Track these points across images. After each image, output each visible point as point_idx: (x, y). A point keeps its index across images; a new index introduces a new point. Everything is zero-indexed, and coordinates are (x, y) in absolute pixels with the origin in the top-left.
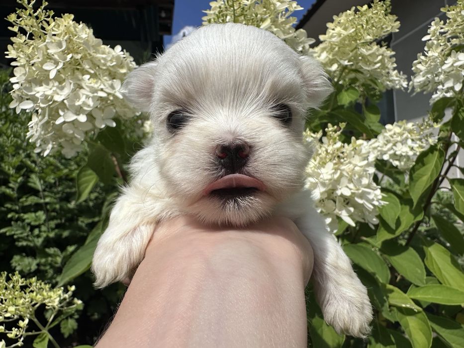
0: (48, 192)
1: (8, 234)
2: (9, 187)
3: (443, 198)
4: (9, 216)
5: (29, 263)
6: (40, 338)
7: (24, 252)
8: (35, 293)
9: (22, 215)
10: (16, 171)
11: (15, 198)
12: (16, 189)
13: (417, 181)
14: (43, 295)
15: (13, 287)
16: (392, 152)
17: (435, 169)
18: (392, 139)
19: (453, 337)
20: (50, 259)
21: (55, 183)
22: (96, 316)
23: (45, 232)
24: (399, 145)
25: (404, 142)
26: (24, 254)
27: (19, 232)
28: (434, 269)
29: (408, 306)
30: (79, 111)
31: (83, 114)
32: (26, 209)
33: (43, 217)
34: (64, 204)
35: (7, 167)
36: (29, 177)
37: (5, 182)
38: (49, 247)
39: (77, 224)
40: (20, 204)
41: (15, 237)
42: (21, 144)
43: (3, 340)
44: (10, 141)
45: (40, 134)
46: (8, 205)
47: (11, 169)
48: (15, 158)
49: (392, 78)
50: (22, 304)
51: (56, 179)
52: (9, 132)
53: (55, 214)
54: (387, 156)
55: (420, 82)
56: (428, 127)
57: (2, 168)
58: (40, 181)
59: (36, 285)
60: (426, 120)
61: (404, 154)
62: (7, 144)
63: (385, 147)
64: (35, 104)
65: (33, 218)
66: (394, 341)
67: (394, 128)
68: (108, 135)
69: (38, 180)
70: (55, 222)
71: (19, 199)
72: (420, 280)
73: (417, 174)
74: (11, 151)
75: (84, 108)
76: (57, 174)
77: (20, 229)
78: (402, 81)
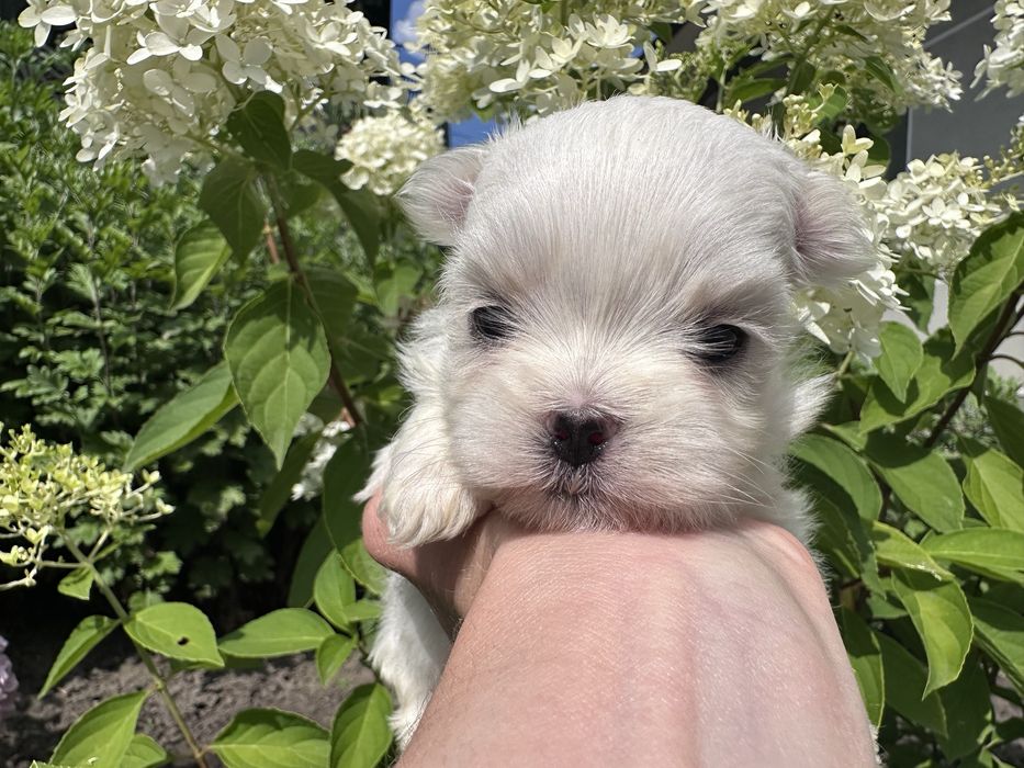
0: (113, 309)
1: (19, 394)
2: (26, 292)
3: (1000, 389)
4: (24, 353)
9: (52, 353)
10: (40, 252)
11: (37, 314)
12: (39, 296)
13: (969, 296)
14: (85, 481)
16: (919, 220)
17: (1015, 268)
18: (921, 193)
19: (1015, 647)
20: (110, 457)
21: (128, 291)
22: (207, 592)
23: (100, 396)
24: (939, 204)
25: (950, 199)
27: (43, 390)
28: (982, 505)
29: (921, 567)
30: (185, 34)
31: (195, 44)
32: (59, 344)
33: (100, 363)
34: (145, 336)
35: (20, 243)
36: (69, 270)
37: (18, 280)
38: (110, 431)
39: (175, 387)
40: (47, 331)
41: (36, 402)
42: (55, 198)
44: (29, 186)
45: (92, 109)
46: (22, 331)
47: (30, 248)
48: (39, 224)
49: (928, 76)
50: (37, 494)
51: (132, 283)
52: (28, 166)
53: (127, 361)
54: (906, 231)
55: (1002, 63)
56: (1011, 169)
57: (10, 243)
58: (94, 279)
59: (71, 462)
60: (1010, 151)
61: (947, 226)
62: (22, 192)
63: (902, 208)
64: (81, 18)
65: (75, 363)
66: (878, 646)
67: (929, 168)
68: (252, 124)
69: (90, 278)
70: (126, 379)
71: (45, 320)
72: (950, 523)
73: (971, 280)
74: (32, 209)
75: (197, 26)
76: (134, 269)
77: (47, 383)
78: (949, 85)
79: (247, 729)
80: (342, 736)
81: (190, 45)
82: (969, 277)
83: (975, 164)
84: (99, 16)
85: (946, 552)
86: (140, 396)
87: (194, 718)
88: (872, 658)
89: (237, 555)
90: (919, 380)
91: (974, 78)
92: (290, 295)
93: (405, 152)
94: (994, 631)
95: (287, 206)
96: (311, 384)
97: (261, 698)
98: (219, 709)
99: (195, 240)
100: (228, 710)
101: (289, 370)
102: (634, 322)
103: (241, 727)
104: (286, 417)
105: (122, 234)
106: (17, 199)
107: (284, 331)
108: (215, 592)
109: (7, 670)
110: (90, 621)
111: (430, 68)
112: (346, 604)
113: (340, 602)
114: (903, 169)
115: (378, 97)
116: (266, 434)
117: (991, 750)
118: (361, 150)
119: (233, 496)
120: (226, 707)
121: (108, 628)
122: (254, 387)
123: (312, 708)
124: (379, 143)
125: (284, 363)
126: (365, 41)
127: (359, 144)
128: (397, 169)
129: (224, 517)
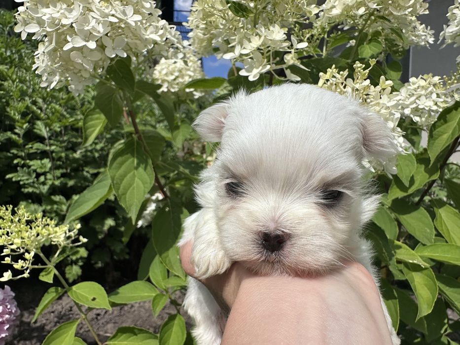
0: (54, 140)
1: (14, 179)
2: (15, 134)
4: (15, 162)
5: (35, 209)
6: (46, 272)
7: (30, 199)
8: (40, 228)
9: (28, 161)
10: (21, 116)
11: (21, 144)
12: (21, 136)
13: (437, 139)
14: (49, 230)
15: (19, 221)
16: (414, 106)
17: (457, 126)
18: (415, 93)
19: (456, 295)
20: (55, 206)
21: (61, 132)
22: (100, 265)
23: (50, 179)
24: (423, 98)
25: (428, 96)
26: (30, 201)
27: (25, 178)
28: (443, 230)
29: (415, 262)
30: (88, 36)
31: (93, 41)
32: (31, 156)
33: (49, 165)
34: (69, 152)
35: (12, 112)
36: (34, 124)
37: (11, 128)
38: (55, 195)
39: (83, 175)
40: (26, 151)
41: (21, 183)
42: (26, 90)
43: (9, 271)
44: (15, 86)
45: (47, 65)
46: (14, 151)
47: (17, 114)
48: (20, 103)
49: (419, 33)
50: (28, 238)
51: (62, 128)
52: (14, 77)
53: (61, 163)
54: (409, 111)
55: (452, 32)
56: (456, 81)
57: (8, 112)
58: (46, 128)
59: (42, 221)
60: (455, 74)
61: (427, 109)
62: (12, 88)
63: (407, 100)
64: (42, 29)
65: (39, 165)
66: (396, 295)
67: (419, 81)
68: (118, 71)
69: (44, 127)
70: (61, 171)
71: (24, 146)
72: (428, 240)
73: (438, 132)
74: (17, 96)
75: (94, 33)
76: (63, 122)
77: (26, 175)
78: (429, 36)
79: (122, 335)
80: (163, 339)
81: (90, 41)
82: (437, 130)
83: (440, 79)
84: (50, 28)
85: (426, 254)
86: (68, 179)
87: (96, 320)
88: (394, 301)
89: (112, 248)
90: (415, 176)
91: (439, 39)
92: (136, 144)
93: (184, 72)
94: (447, 288)
95: (132, 98)
96: (146, 185)
97: (125, 311)
98: (106, 316)
99: (92, 115)
100: (110, 317)
101: (136, 179)
102: (295, 191)
103: (119, 334)
104: (136, 200)
105: (57, 107)
106: (10, 92)
107: (134, 161)
108: (103, 265)
109: (15, 306)
110: (52, 289)
111: (195, 34)
112: (164, 279)
113: (161, 278)
114: (408, 81)
115: (173, 58)
116: (127, 208)
117: (447, 335)
118: (164, 72)
119: (110, 222)
120: (110, 315)
121: (61, 293)
122: (121, 188)
123: (147, 315)
124: (172, 68)
125: (134, 176)
126: (167, 33)
127: (163, 69)
128: (180, 80)
129: (106, 232)
